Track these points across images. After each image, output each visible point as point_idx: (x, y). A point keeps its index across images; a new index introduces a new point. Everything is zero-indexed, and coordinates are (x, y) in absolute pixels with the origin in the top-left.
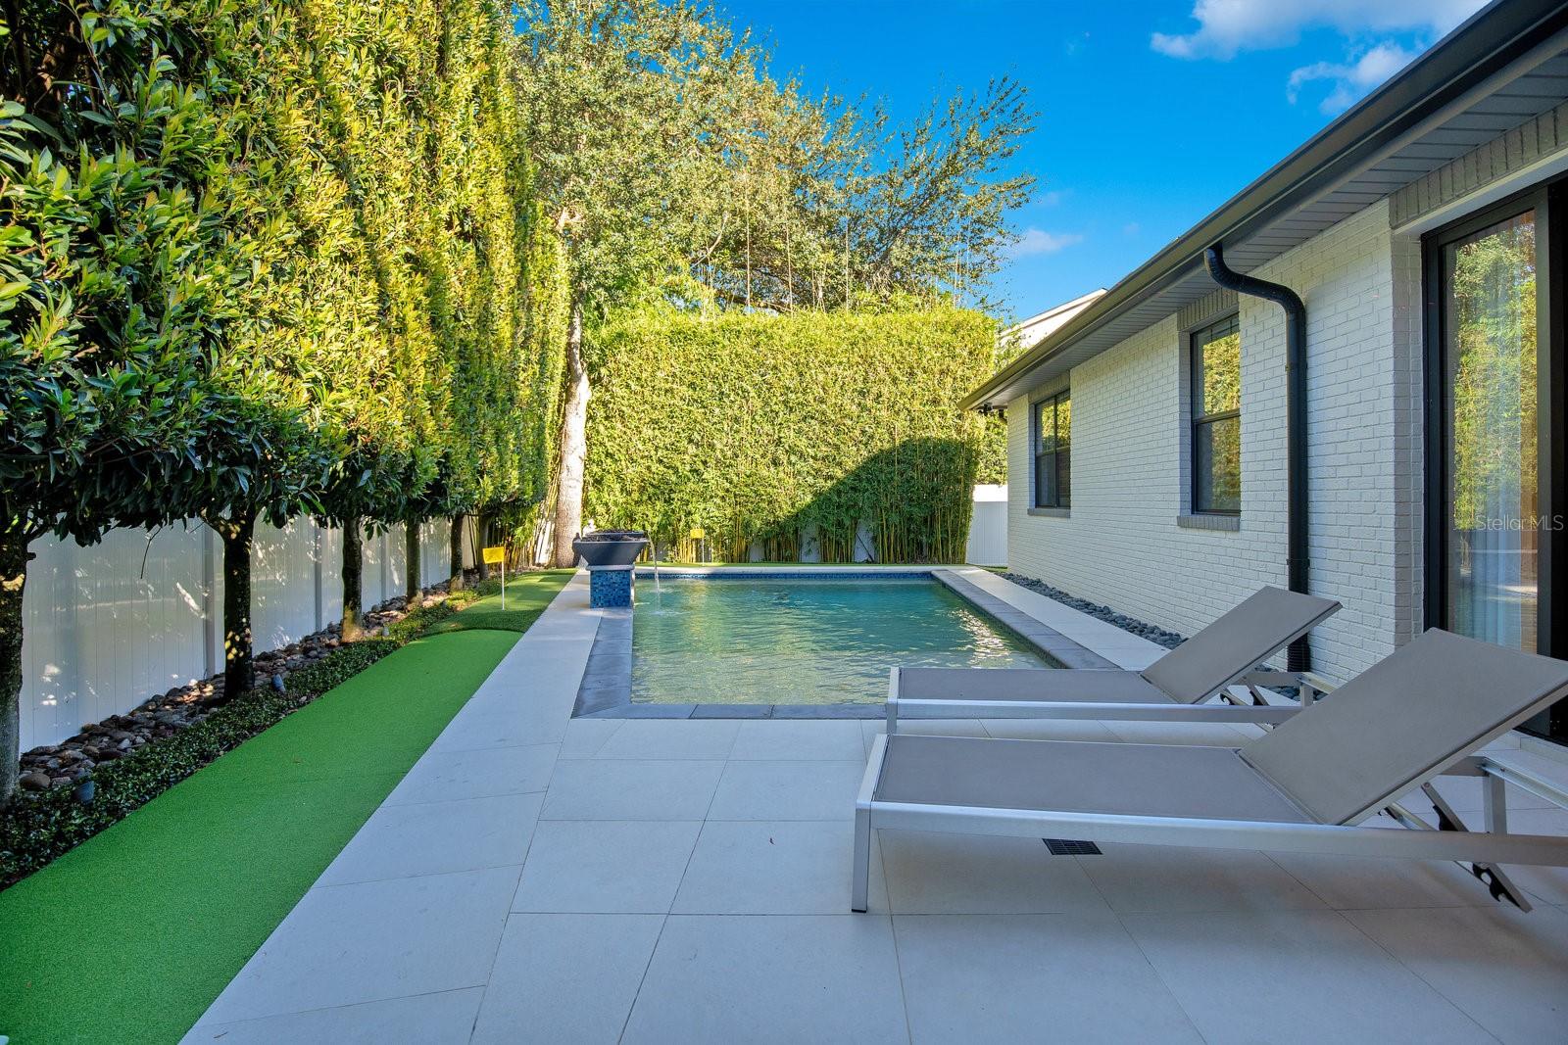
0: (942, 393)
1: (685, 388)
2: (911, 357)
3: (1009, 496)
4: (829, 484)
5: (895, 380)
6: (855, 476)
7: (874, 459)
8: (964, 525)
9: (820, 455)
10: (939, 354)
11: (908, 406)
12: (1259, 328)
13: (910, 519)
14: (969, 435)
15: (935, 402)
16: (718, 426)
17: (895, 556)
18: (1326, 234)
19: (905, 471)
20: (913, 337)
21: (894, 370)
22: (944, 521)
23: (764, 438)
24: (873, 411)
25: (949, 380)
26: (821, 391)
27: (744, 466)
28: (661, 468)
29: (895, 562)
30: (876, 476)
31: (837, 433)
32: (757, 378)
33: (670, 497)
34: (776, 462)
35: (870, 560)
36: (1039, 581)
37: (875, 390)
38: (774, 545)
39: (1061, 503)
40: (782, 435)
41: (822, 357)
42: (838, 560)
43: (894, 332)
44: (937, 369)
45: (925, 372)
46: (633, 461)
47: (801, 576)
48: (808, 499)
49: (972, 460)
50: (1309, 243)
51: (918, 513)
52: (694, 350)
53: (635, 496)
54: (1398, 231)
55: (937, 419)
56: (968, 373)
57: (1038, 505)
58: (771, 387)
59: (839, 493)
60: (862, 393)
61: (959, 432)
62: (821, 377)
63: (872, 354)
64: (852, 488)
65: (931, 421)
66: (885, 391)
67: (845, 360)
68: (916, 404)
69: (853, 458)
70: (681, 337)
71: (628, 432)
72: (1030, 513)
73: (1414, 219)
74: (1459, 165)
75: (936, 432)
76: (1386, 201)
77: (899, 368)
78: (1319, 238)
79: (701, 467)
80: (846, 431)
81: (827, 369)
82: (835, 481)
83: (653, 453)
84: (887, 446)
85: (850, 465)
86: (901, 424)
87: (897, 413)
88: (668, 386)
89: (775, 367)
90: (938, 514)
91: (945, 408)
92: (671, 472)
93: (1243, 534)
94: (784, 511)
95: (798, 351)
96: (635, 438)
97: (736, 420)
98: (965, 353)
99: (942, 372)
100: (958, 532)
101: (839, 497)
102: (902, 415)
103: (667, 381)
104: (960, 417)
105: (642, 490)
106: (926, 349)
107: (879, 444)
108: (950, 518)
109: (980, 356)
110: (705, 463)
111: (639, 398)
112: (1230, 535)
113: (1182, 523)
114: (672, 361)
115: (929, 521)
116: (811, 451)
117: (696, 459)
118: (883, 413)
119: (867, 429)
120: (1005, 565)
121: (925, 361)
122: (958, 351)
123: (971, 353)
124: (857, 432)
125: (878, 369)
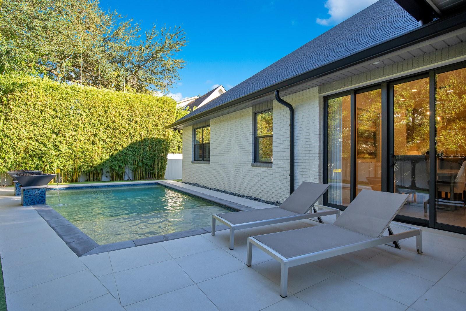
0: (159, 123)
1: (51, 110)
2: (148, 109)
3: (183, 157)
4: (116, 152)
5: (142, 117)
6: (127, 149)
7: (134, 144)
8: (165, 167)
9: (112, 141)
10: (158, 110)
11: (147, 126)
12: (279, 114)
13: (146, 165)
14: (167, 137)
15: (156, 126)
16: (68, 128)
17: (140, 178)
18: (300, 92)
19: (145, 148)
20: (149, 103)
21: (142, 113)
22: (158, 166)
23: (89, 133)
24: (134, 127)
25: (161, 119)
26: (114, 118)
27: (79, 144)
28: (37, 144)
29: (140, 180)
30: (134, 150)
31: (120, 134)
32: (87, 110)
33: (41, 156)
34: (93, 143)
35: (129, 179)
36: (196, 184)
37: (135, 119)
38: (91, 175)
39: (204, 160)
40: (97, 133)
41: (114, 105)
42: (118, 180)
43: (143, 100)
44: (157, 115)
45: (153, 115)
46: (20, 139)
47: (102, 186)
48: (107, 157)
49: (168, 146)
50: (295, 94)
51: (149, 163)
52: (57, 95)
53: (22, 155)
54: (320, 95)
55: (157, 131)
56: (168, 117)
57: (194, 160)
58: (92, 114)
59: (120, 155)
60: (130, 120)
61: (164, 136)
62: (114, 113)
63: (134, 107)
64: (125, 154)
65: (155, 132)
66: (139, 120)
67: (124, 108)
68: (150, 125)
69: (125, 142)
70: (51, 89)
71: (19, 127)
72: (192, 163)
73: (325, 92)
74: (337, 82)
75: (156, 135)
76: (318, 87)
77: (144, 113)
78: (298, 93)
79: (58, 144)
80: (123, 133)
81: (116, 110)
82: (118, 151)
83: (33, 136)
84: (139, 139)
85: (125, 145)
86: (144, 132)
87: (143, 128)
88: (43, 109)
89: (94, 107)
90: (156, 163)
91: (160, 128)
92: (42, 145)
93: (273, 168)
94: (97, 161)
95: (104, 102)
96: (23, 130)
97: (76, 126)
98: (167, 111)
99: (159, 116)
100: (162, 169)
101: (120, 157)
102: (145, 129)
103: (42, 106)
104: (164, 131)
105: (26, 152)
106: (154, 107)
107: (136, 138)
108: (160, 164)
109: (172, 112)
110: (60, 142)
111: (26, 112)
112: (269, 168)
113: (252, 165)
114: (45, 98)
115: (153, 166)
116: (109, 140)
117: (56, 140)
118: (137, 128)
119: (131, 133)
120: (181, 179)
121: (153, 111)
122: (165, 109)
123: (169, 111)
124: (128, 134)
125: (136, 112)
